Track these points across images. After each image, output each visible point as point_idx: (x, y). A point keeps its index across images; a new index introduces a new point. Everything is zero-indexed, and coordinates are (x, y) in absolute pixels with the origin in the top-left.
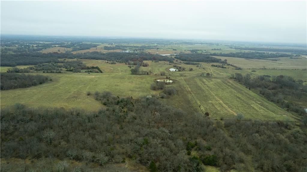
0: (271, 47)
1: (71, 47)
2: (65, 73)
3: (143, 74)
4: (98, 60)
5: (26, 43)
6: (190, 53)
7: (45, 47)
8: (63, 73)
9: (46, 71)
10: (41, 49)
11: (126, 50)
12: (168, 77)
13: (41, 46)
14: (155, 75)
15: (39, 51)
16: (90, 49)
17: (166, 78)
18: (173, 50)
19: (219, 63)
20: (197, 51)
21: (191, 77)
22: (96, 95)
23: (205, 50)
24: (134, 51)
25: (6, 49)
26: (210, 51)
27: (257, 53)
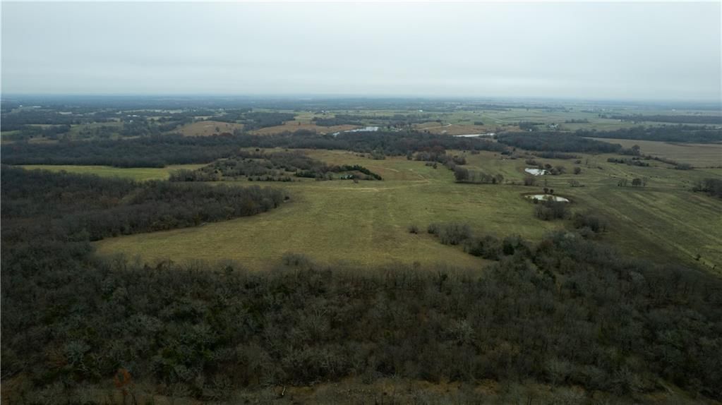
0: (697, 113)
1: (237, 121)
2: (300, 181)
3: (484, 183)
4: (331, 149)
5: (132, 114)
6: (521, 131)
7: (180, 122)
8: (294, 181)
9: (255, 177)
10: (174, 127)
11: (364, 126)
12: (550, 189)
13: (170, 120)
14: (510, 184)
15: (170, 130)
16: (284, 124)
17: (544, 191)
18: (476, 124)
19: (620, 154)
20: (535, 126)
21: (597, 188)
22: (430, 232)
23: (553, 124)
24: (389, 128)
25: (104, 128)
26: (568, 126)
27: (685, 128)
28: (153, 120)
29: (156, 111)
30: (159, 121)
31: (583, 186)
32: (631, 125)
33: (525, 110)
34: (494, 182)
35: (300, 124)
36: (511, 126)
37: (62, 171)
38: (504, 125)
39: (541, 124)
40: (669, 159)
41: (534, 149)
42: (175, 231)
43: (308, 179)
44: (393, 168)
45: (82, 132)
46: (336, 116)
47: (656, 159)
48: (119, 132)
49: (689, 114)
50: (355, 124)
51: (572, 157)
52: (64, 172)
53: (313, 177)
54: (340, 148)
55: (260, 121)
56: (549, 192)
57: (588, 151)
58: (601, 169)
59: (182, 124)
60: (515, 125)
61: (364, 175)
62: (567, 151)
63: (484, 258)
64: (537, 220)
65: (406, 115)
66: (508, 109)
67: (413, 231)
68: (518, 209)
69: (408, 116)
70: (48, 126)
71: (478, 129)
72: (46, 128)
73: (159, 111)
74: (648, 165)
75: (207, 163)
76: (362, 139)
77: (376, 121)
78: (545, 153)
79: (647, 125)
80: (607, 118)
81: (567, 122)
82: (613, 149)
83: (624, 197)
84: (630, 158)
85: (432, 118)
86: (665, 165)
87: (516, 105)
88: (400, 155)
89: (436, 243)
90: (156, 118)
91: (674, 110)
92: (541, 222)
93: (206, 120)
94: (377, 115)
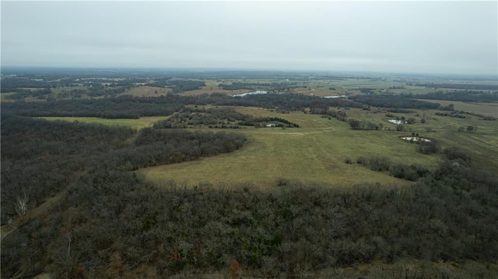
1: (166, 86)
3: (371, 129)
5: (87, 81)
6: (362, 94)
7: (126, 86)
9: (212, 126)
10: (123, 91)
12: (415, 133)
15: (121, 92)
16: (201, 89)
17: (411, 135)
18: (331, 89)
19: (440, 110)
20: (371, 91)
21: (445, 132)
22: (359, 162)
23: (383, 89)
24: (274, 91)
25: (75, 90)
26: (391, 91)
27: (471, 92)
28: (106, 85)
29: (103, 79)
30: (111, 86)
31: (435, 131)
32: (433, 90)
33: (356, 80)
34: (377, 128)
35: (212, 89)
36: (354, 91)
37: (76, 121)
38: (349, 90)
39: (374, 89)
40: (476, 113)
41: (382, 106)
42: (185, 163)
43: (249, 127)
44: (301, 119)
45: (61, 93)
46: (233, 83)
47: (467, 113)
48: (87, 94)
49: (463, 83)
50: (248, 89)
51: (411, 112)
52: (77, 122)
53: (253, 125)
54: (252, 106)
55: (181, 86)
56: (415, 135)
57: (419, 108)
58: (435, 120)
59: (129, 88)
60: (356, 90)
61: (286, 125)
62: (405, 108)
63: (406, 179)
64: (419, 154)
65: (279, 83)
66: (345, 79)
67: (348, 162)
68: (404, 147)
69: (282, 84)
70: (35, 89)
71: (334, 93)
72: (34, 90)
73: (105, 79)
74: (464, 117)
75: (167, 115)
76: (263, 100)
77: (261, 87)
78: (393, 109)
79: (444, 90)
80: (412, 85)
81: (390, 88)
82: (435, 107)
83: (468, 139)
84: (449, 112)
85: (298, 85)
86: (475, 117)
87: (348, 76)
88: (296, 110)
89: (368, 170)
90: (109, 84)
91: (451, 80)
92: (425, 155)
93: (144, 85)
94: (261, 82)
